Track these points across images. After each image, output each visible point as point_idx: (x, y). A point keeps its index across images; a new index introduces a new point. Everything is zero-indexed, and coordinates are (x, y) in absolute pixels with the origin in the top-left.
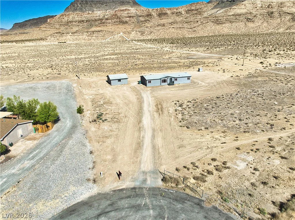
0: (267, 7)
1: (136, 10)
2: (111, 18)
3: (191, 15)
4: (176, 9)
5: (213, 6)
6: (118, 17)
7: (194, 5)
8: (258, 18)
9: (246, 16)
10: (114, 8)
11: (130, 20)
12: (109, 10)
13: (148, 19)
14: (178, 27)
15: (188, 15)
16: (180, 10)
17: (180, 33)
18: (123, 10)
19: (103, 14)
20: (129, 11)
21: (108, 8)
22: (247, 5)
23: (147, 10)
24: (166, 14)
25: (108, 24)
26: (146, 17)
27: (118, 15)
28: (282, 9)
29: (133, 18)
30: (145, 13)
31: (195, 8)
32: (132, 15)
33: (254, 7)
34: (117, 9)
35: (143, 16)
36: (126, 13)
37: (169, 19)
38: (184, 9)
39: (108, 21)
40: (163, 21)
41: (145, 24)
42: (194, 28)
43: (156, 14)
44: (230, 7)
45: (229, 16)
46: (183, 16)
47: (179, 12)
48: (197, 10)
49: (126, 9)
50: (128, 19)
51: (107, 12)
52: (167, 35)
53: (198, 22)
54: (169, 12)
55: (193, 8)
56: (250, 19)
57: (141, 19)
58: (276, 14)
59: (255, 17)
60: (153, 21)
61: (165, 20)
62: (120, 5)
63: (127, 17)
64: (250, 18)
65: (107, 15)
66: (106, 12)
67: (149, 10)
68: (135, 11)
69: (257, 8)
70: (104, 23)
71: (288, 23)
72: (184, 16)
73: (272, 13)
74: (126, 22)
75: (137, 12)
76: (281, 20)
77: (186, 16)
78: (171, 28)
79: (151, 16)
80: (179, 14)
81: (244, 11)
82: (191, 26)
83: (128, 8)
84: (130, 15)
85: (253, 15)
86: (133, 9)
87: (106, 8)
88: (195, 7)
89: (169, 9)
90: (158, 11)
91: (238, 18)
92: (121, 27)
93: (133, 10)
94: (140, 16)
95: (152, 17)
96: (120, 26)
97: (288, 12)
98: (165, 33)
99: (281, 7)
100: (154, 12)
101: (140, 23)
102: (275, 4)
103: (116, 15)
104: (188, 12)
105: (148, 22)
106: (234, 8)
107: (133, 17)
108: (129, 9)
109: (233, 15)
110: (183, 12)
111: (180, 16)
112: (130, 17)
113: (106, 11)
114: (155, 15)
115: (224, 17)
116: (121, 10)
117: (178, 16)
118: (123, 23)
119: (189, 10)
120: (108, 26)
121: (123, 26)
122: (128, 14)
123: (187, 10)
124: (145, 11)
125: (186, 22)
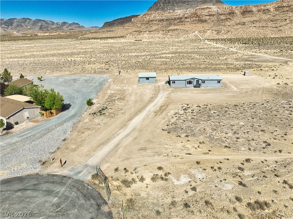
1: (218, 8)
2: (190, 17)
3: (280, 13)
4: (264, 6)
6: (197, 15)
10: (195, 7)
11: (210, 19)
12: (190, 9)
13: (229, 17)
14: (261, 26)
15: (278, 13)
16: (268, 7)
17: (262, 33)
18: (204, 8)
19: (184, 12)
20: (210, 9)
21: (189, 7)
23: (230, 8)
24: (251, 11)
27: (198, 13)
30: (228, 11)
31: (288, 4)
32: (213, 13)
35: (225, 14)
36: (206, 11)
37: (254, 17)
38: (273, 5)
39: (187, 20)
40: (246, 19)
41: (225, 23)
42: (280, 27)
43: (240, 12)
46: (271, 13)
48: (290, 6)
49: (207, 7)
50: (208, 17)
51: (188, 10)
53: (286, 20)
54: (254, 9)
55: (285, 5)
57: (222, 17)
60: (235, 19)
61: (249, 18)
62: (202, 3)
65: (187, 14)
67: (232, 8)
68: (216, 10)
70: (182, 22)
74: (206, 21)
75: (219, 10)
77: (274, 13)
78: (252, 27)
79: (233, 14)
80: (266, 11)
82: (276, 24)
83: (209, 6)
84: (210, 13)
87: (187, 7)
89: (255, 6)
90: (243, 8)
93: (215, 8)
94: (221, 15)
95: (235, 15)
96: (198, 25)
100: (238, 10)
101: (220, 21)
103: (196, 13)
104: (277, 9)
105: (228, 20)
107: (213, 15)
108: (211, 7)
110: (271, 9)
111: (267, 14)
112: (210, 15)
116: (202, 8)
117: (265, 13)
118: (202, 22)
119: (280, 7)
120: (186, 24)
121: (201, 25)
123: (276, 7)
124: (228, 8)
125: (271, 20)
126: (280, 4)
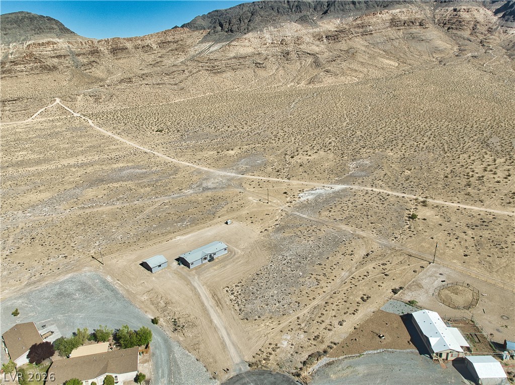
0: (279, 43)
1: (69, 43)
2: (23, 61)
4: (141, 40)
5: (201, 37)
6: (36, 58)
7: (170, 34)
8: (270, 62)
9: (254, 59)
10: (23, 40)
11: (61, 63)
12: (14, 44)
13: (93, 59)
14: (155, 83)
15: (164, 51)
16: (148, 42)
17: (160, 94)
18: (43, 44)
19: (3, 51)
20: (55, 46)
21: (10, 39)
22: (252, 40)
23: (90, 42)
24: (124, 49)
25: (20, 74)
26: (90, 56)
27: (34, 53)
28: (300, 46)
29: (65, 58)
30: (87, 48)
31: (173, 39)
32: (63, 52)
33: (263, 44)
34: (30, 42)
35: (84, 54)
36: (49, 49)
37: (132, 58)
38: (154, 39)
39: (19, 67)
40: (121, 61)
41: (91, 70)
42: (181, 82)
43: (108, 49)
44: (228, 41)
45: (229, 59)
46: (154, 52)
47: (147, 46)
48: (177, 42)
49: (49, 42)
50: (56, 60)
52: (139, 98)
53: (184, 71)
54: (129, 45)
55: (170, 39)
56: (260, 64)
57: (82, 60)
58: (293, 56)
59: (267, 60)
60: (104, 63)
61: (125, 60)
63: (54, 57)
64: (259, 61)
65: (11, 54)
66: (9, 48)
68: (66, 46)
69: (266, 44)
70: (10, 71)
71: (310, 69)
72: (156, 52)
73: (288, 54)
74: (55, 68)
75: (71, 46)
76: (301, 64)
77: (160, 52)
78: (143, 86)
79: (98, 53)
80: (147, 49)
81: (250, 50)
82: (175, 79)
83: (51, 40)
84: (58, 53)
85: (263, 57)
86: (61, 40)
87: (7, 40)
88: (173, 37)
89: (128, 40)
90: (110, 43)
91: (243, 63)
92: (47, 78)
93: (63, 43)
94: (79, 55)
95: (102, 55)
96: (44, 77)
97: (309, 52)
98: (135, 95)
99: (299, 44)
100: (103, 45)
101: (80, 68)
102: (289, 38)
104: (162, 44)
105: (95, 64)
106: (234, 44)
107: (65, 56)
108: (54, 40)
109: (234, 58)
110: (154, 45)
111: (149, 53)
112: (59, 57)
113: (9, 45)
114: (106, 52)
115: (223, 62)
116: (39, 44)
117: (146, 52)
118: (49, 70)
120: (19, 76)
121: (49, 76)
122: (55, 52)
123: (159, 42)
124: (86, 43)
126: (162, 38)
